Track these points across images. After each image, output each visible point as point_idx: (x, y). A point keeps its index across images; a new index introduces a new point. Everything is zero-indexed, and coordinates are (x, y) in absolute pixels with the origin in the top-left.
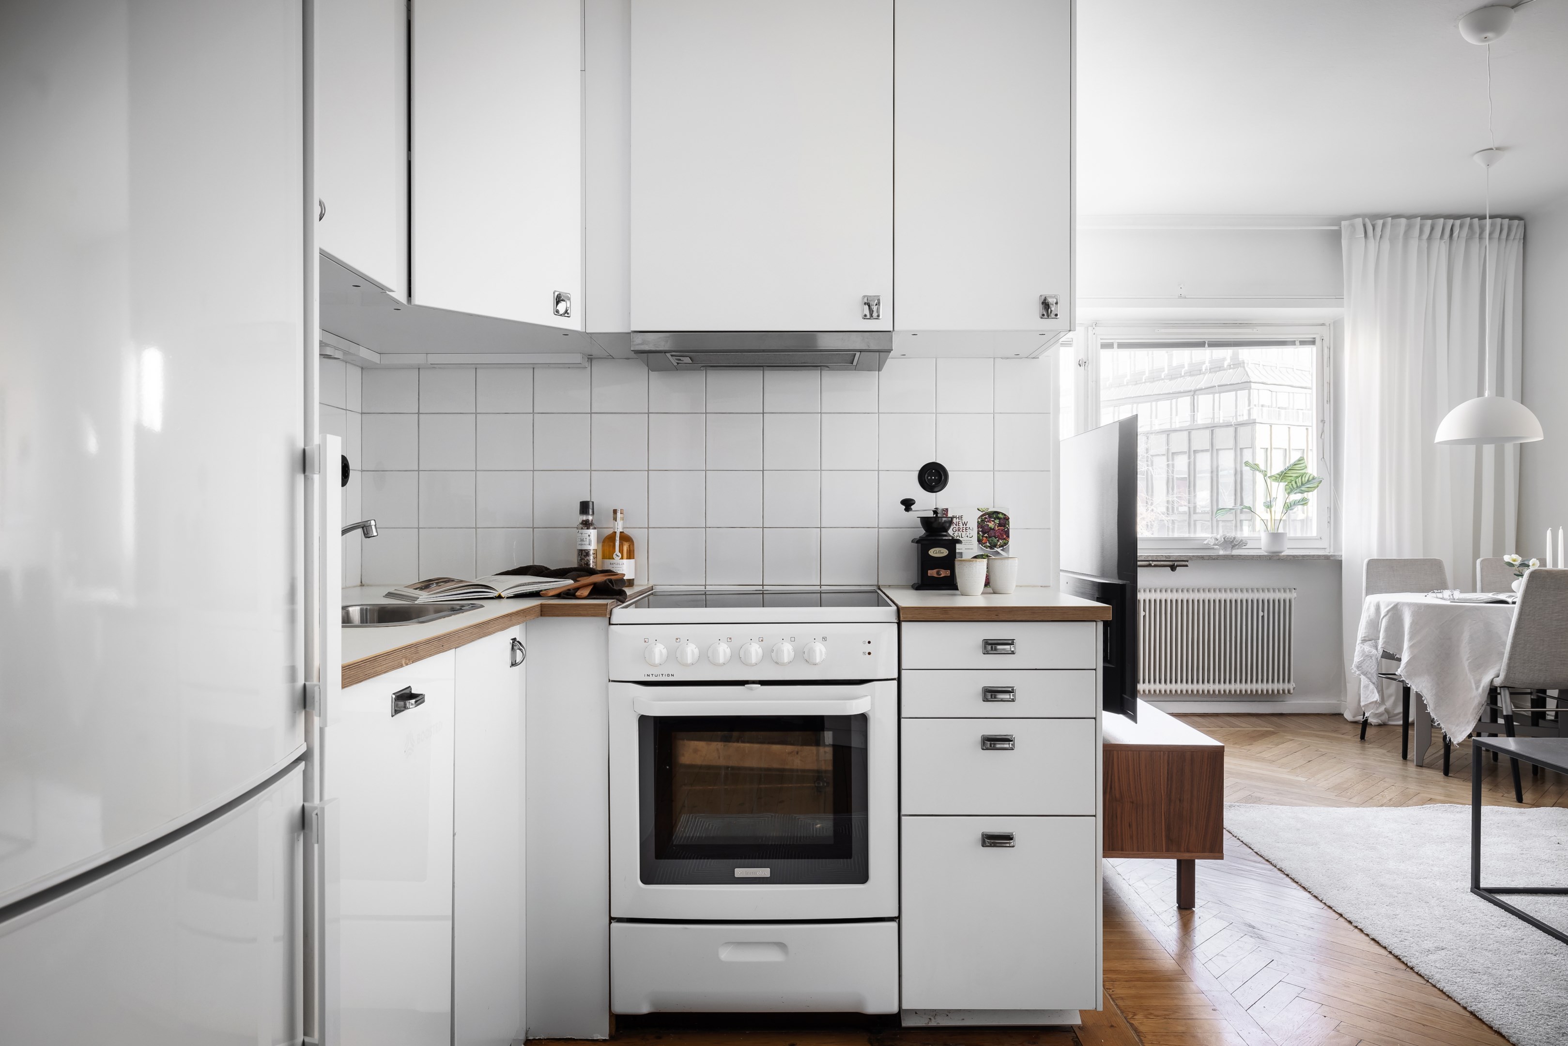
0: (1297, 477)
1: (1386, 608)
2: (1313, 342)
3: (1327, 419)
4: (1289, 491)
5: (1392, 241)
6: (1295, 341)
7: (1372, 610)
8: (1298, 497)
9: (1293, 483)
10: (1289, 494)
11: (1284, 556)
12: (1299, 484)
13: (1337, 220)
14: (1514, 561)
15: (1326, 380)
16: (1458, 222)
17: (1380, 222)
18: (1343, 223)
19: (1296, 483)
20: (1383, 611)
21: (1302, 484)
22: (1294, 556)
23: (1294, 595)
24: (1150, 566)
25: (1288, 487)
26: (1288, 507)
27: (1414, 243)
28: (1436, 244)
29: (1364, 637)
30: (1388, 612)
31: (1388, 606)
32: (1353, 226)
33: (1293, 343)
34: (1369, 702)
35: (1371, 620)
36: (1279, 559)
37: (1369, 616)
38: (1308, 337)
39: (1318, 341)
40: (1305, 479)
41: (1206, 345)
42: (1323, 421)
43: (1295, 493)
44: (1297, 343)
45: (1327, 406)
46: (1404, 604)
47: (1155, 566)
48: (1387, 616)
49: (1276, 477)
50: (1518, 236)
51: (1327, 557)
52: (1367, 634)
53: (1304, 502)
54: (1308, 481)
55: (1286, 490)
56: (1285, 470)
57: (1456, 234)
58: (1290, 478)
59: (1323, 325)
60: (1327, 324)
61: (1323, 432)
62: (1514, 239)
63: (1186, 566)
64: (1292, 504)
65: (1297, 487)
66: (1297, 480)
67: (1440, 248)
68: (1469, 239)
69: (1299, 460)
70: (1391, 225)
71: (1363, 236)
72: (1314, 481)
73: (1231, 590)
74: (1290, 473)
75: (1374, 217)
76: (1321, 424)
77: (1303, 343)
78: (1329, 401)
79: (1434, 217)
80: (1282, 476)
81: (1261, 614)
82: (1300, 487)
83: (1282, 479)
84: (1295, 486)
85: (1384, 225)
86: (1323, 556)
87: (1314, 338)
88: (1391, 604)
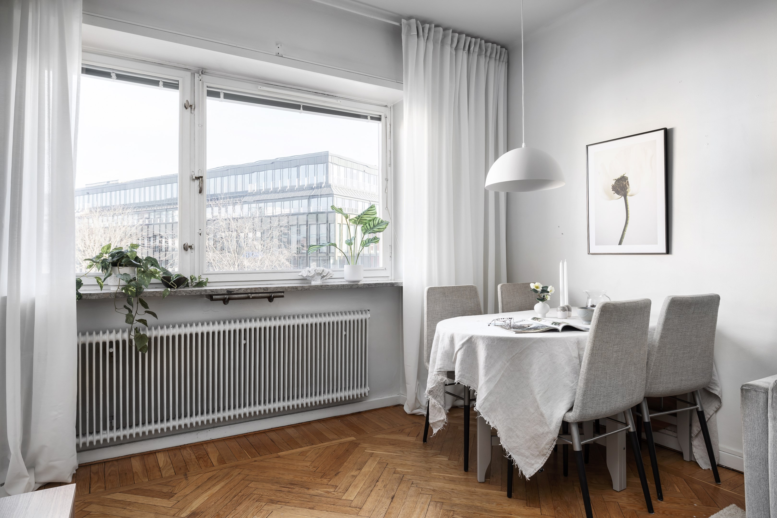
0: (370, 220)
1: (461, 340)
2: (379, 119)
3: (389, 178)
4: (364, 231)
5: (435, 42)
6: (367, 116)
7: (447, 342)
8: (371, 236)
9: (367, 225)
10: (364, 234)
11: (361, 284)
12: (372, 226)
13: (398, 18)
14: (537, 287)
15: (389, 149)
16: (473, 40)
17: (427, 26)
18: (403, 21)
19: (369, 225)
20: (458, 345)
21: (374, 226)
22: (369, 285)
23: (368, 316)
24: (248, 298)
25: (363, 228)
26: (365, 244)
27: (448, 50)
28: (461, 52)
29: (440, 368)
30: (463, 345)
31: (463, 339)
32: (409, 25)
33: (366, 117)
34: (437, 420)
35: (446, 352)
36: (358, 288)
37: (444, 348)
38: (376, 114)
39: (383, 118)
40: (376, 222)
41: (301, 108)
42: (387, 180)
43: (369, 233)
44: (369, 118)
45: (389, 168)
46: (478, 337)
47: (254, 298)
48: (462, 349)
49: (355, 220)
50: (505, 60)
51: (392, 285)
52: (443, 365)
53: (375, 240)
54: (378, 223)
55: (362, 230)
56: (362, 214)
57: (472, 48)
58: (365, 221)
59: (386, 106)
60: (389, 106)
61: (387, 187)
62: (503, 61)
63: (282, 296)
64: (367, 242)
65: (370, 228)
66: (370, 223)
67: (463, 55)
68: (479, 55)
69: (371, 207)
70: (434, 31)
71: (416, 33)
72: (382, 224)
73: (320, 315)
74: (365, 217)
75: (424, 22)
76: (386, 182)
77: (372, 118)
78: (390, 165)
79: (460, 33)
80: (359, 220)
81: (344, 333)
82: (373, 228)
83: (359, 222)
84: (369, 227)
85: (430, 29)
86: (389, 283)
87: (380, 116)
88: (465, 337)
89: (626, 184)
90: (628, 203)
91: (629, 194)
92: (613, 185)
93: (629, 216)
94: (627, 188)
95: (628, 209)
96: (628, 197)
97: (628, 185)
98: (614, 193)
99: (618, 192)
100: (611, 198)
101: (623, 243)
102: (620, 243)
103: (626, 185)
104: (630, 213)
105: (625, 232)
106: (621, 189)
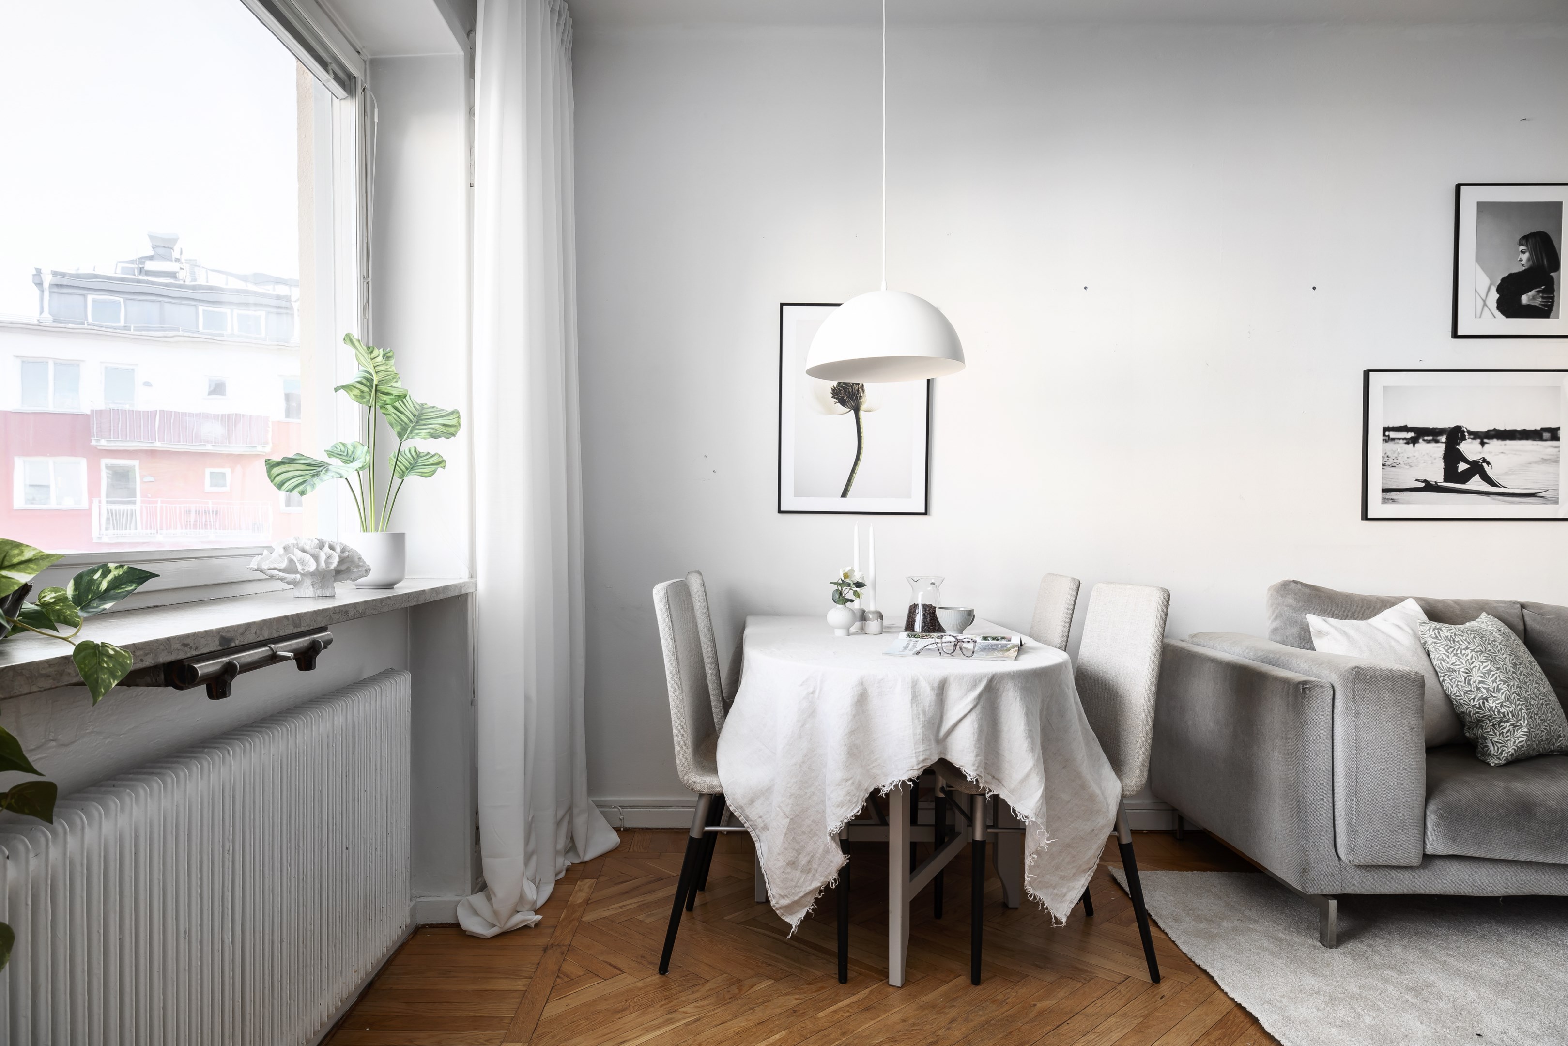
6: (327, 65)
14: (846, 576)
24: (272, 660)
33: (324, 66)
38: (349, 67)
39: (358, 91)
42: (367, 280)
44: (330, 71)
76: (365, 286)
77: (335, 77)
80: (374, 392)
82: (420, 423)
83: (374, 399)
84: (404, 418)
89: (858, 388)
90: (861, 424)
91: (863, 407)
92: (834, 387)
93: (862, 446)
94: (861, 396)
95: (862, 435)
96: (862, 413)
97: (863, 391)
98: (836, 403)
99: (843, 402)
100: (830, 412)
101: (850, 494)
102: (844, 495)
103: (858, 391)
104: (864, 440)
105: (854, 475)
106: (848, 397)
